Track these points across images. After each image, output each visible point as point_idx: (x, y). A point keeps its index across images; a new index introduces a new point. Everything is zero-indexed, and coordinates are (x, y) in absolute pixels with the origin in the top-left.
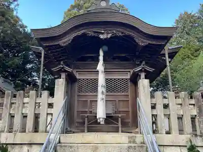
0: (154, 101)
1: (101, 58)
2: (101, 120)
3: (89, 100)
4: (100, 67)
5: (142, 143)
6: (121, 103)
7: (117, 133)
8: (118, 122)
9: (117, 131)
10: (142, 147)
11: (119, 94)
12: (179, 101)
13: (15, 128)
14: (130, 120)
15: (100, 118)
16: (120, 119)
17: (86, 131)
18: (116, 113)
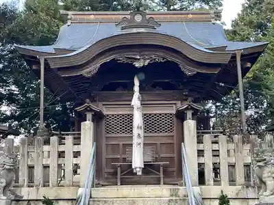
0: (201, 147)
1: (136, 88)
2: (138, 169)
3: (121, 143)
4: (136, 101)
5: (185, 196)
6: (164, 147)
7: (158, 186)
8: (159, 172)
9: (159, 183)
10: (184, 200)
11: (161, 134)
12: (232, 146)
13: (36, 182)
14: (175, 169)
15: (136, 168)
16: (161, 168)
17: (119, 184)
18: (156, 160)
